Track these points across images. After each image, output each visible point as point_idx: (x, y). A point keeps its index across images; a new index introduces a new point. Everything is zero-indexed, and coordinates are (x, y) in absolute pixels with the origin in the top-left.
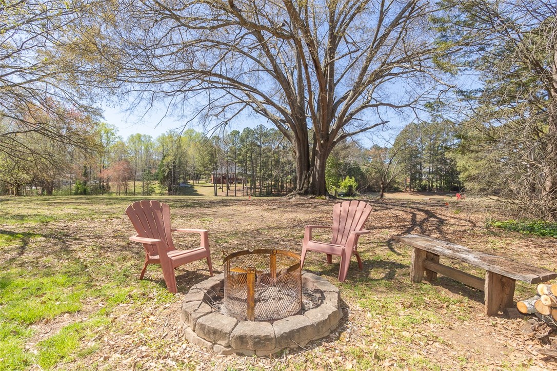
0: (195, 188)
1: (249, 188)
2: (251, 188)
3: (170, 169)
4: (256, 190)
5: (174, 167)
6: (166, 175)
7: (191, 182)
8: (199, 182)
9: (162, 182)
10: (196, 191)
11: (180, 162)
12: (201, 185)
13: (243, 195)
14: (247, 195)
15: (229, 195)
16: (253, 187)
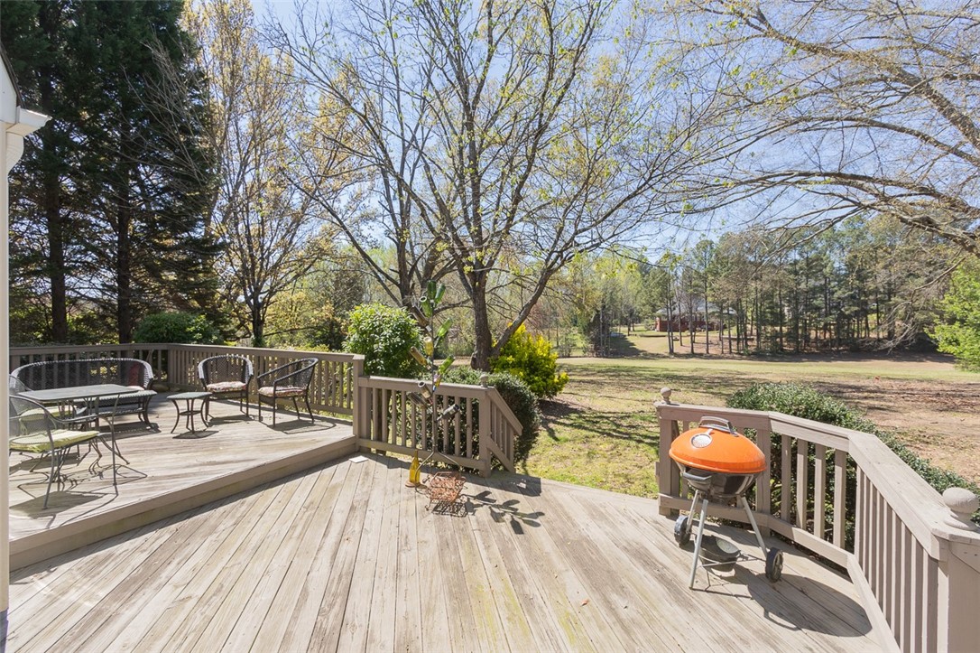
0: (631, 339)
1: (734, 339)
2: (738, 340)
3: (598, 311)
4: (749, 343)
5: (604, 307)
6: (592, 319)
7: (623, 330)
8: (635, 328)
9: (586, 331)
10: (633, 344)
11: (612, 299)
12: (640, 333)
13: (723, 352)
14: (731, 352)
15: (695, 351)
16: (743, 338)
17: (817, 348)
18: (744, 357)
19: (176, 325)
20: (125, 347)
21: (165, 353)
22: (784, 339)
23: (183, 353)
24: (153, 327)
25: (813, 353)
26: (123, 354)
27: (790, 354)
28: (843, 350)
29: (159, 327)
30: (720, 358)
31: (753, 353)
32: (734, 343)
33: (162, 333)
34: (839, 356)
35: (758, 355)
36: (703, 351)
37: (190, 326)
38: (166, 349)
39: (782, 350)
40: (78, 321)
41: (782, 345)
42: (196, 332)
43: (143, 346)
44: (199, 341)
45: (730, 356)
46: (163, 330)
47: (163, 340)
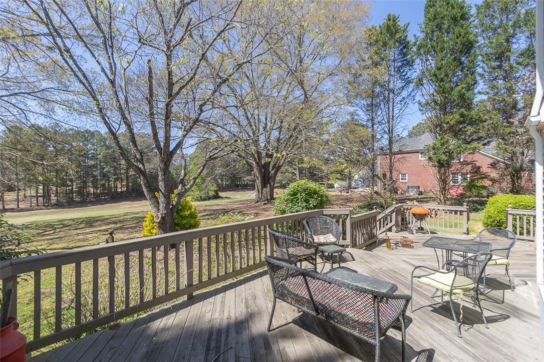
1: (41, 196)
13: (31, 206)
14: (38, 205)
15: (6, 207)
16: (46, 195)
17: (94, 198)
18: (49, 207)
22: (74, 194)
25: (92, 201)
27: (78, 202)
28: (108, 198)
30: (30, 210)
31: (55, 205)
32: (41, 199)
34: (106, 202)
35: (59, 205)
36: (14, 206)
39: (74, 201)
41: (73, 198)
45: (38, 207)
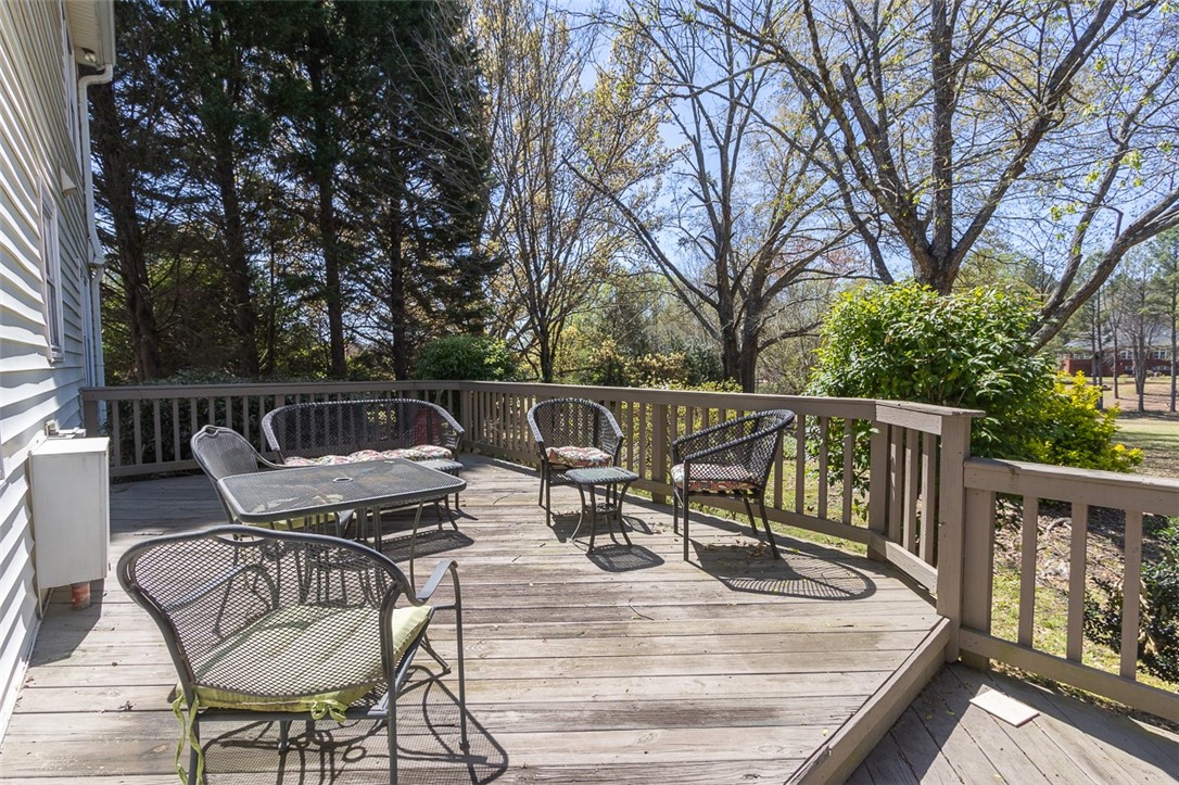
19: (469, 352)
20: (406, 385)
21: (457, 394)
23: (482, 396)
24: (439, 358)
26: (405, 394)
29: (447, 357)
33: (452, 366)
36: (1165, 407)
37: (489, 355)
38: (458, 388)
40: (356, 360)
42: (496, 365)
43: (427, 384)
44: (500, 378)
46: (453, 360)
47: (453, 376)
